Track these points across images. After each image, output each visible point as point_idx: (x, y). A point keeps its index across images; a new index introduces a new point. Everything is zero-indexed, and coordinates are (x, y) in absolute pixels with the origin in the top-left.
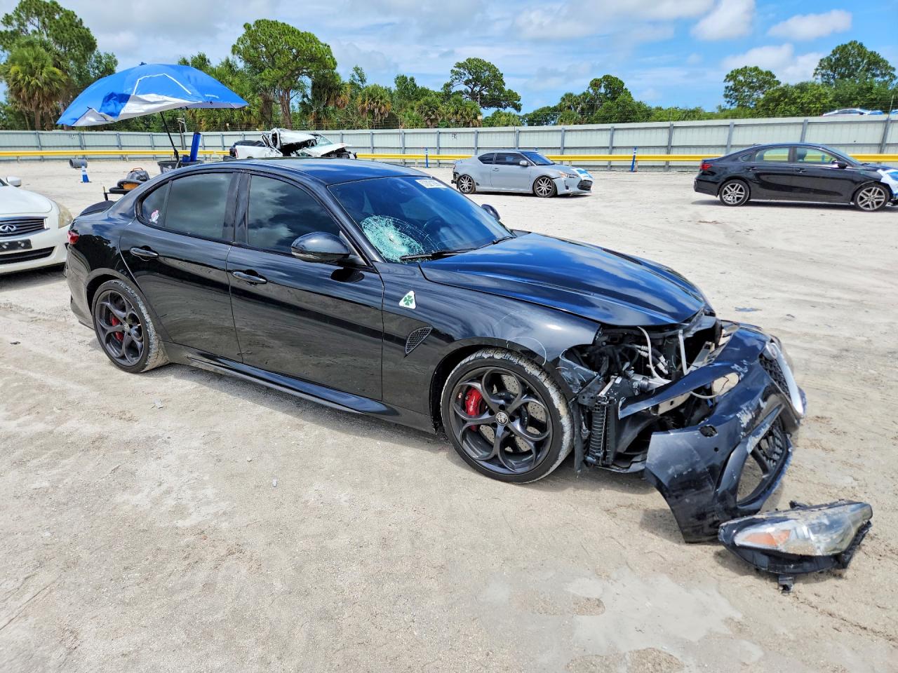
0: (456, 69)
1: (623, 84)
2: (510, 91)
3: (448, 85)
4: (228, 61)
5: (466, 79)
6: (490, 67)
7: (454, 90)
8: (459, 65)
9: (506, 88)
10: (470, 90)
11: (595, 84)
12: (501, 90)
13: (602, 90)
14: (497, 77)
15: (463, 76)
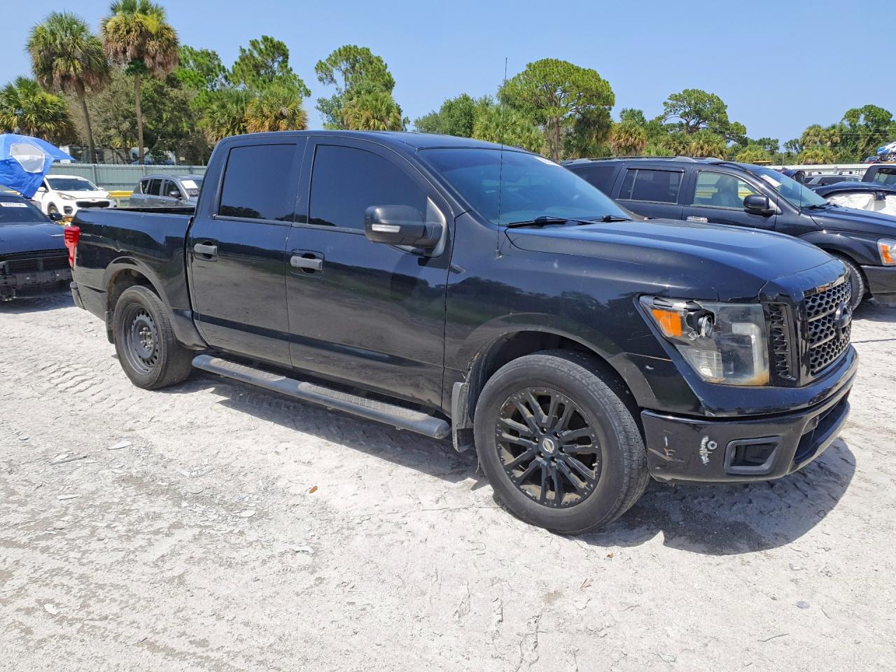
0: (670, 102)
1: (891, 116)
2: (737, 124)
3: (660, 118)
4: (486, 99)
5: (682, 111)
6: (712, 99)
7: (664, 123)
8: (675, 98)
9: (732, 121)
10: (684, 122)
11: (853, 114)
12: (724, 123)
13: (862, 121)
14: (721, 108)
15: (679, 109)
